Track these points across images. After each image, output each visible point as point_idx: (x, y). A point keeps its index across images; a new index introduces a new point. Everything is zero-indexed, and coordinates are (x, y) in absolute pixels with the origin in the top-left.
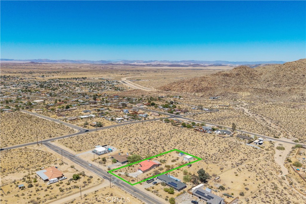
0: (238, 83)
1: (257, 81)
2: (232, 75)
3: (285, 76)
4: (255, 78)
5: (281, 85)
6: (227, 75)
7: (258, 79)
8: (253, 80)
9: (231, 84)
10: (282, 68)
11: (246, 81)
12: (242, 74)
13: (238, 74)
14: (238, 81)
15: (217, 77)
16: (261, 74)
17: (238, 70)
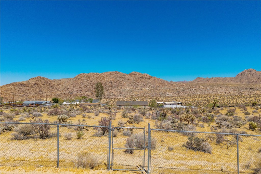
0: (38, 92)
1: (57, 90)
2: (30, 84)
3: (83, 84)
4: (55, 87)
5: (82, 91)
6: (24, 85)
7: (57, 88)
8: (53, 90)
9: (29, 93)
10: (78, 78)
11: (45, 90)
12: (41, 84)
13: (35, 84)
14: (38, 91)
15: (12, 87)
16: (59, 84)
17: (36, 80)
